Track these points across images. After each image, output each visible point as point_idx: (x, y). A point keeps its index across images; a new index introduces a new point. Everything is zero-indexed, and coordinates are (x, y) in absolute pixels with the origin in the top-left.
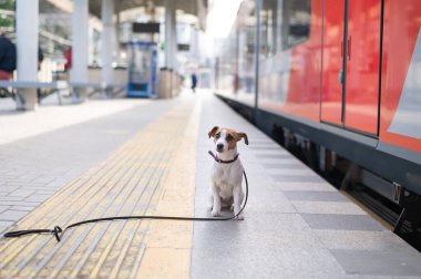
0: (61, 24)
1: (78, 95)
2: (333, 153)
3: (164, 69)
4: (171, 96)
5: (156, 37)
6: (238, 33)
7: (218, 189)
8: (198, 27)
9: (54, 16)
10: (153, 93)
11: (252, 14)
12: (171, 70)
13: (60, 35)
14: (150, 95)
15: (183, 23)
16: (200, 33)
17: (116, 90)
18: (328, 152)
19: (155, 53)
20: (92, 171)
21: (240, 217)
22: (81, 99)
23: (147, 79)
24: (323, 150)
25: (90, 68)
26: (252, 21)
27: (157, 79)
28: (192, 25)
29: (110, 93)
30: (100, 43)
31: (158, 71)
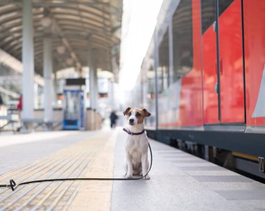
0: (14, 83)
1: (27, 128)
2: (214, 148)
3: (89, 109)
4: (95, 129)
5: (83, 87)
6: (142, 83)
7: (131, 157)
8: (113, 80)
9: (9, 78)
10: (82, 126)
11: (151, 69)
12: (95, 110)
13: (14, 92)
14: (80, 128)
15: (102, 78)
16: (115, 85)
17: (54, 125)
18: (210, 148)
19: (82, 97)
20: (37, 161)
21: (147, 177)
22: (29, 131)
23: (77, 117)
24: (207, 147)
25: (35, 110)
26: (151, 74)
27: (85, 116)
28: (109, 79)
29: (50, 126)
30: (43, 96)
31: (85, 110)
